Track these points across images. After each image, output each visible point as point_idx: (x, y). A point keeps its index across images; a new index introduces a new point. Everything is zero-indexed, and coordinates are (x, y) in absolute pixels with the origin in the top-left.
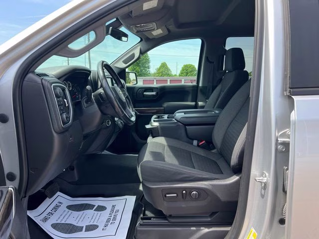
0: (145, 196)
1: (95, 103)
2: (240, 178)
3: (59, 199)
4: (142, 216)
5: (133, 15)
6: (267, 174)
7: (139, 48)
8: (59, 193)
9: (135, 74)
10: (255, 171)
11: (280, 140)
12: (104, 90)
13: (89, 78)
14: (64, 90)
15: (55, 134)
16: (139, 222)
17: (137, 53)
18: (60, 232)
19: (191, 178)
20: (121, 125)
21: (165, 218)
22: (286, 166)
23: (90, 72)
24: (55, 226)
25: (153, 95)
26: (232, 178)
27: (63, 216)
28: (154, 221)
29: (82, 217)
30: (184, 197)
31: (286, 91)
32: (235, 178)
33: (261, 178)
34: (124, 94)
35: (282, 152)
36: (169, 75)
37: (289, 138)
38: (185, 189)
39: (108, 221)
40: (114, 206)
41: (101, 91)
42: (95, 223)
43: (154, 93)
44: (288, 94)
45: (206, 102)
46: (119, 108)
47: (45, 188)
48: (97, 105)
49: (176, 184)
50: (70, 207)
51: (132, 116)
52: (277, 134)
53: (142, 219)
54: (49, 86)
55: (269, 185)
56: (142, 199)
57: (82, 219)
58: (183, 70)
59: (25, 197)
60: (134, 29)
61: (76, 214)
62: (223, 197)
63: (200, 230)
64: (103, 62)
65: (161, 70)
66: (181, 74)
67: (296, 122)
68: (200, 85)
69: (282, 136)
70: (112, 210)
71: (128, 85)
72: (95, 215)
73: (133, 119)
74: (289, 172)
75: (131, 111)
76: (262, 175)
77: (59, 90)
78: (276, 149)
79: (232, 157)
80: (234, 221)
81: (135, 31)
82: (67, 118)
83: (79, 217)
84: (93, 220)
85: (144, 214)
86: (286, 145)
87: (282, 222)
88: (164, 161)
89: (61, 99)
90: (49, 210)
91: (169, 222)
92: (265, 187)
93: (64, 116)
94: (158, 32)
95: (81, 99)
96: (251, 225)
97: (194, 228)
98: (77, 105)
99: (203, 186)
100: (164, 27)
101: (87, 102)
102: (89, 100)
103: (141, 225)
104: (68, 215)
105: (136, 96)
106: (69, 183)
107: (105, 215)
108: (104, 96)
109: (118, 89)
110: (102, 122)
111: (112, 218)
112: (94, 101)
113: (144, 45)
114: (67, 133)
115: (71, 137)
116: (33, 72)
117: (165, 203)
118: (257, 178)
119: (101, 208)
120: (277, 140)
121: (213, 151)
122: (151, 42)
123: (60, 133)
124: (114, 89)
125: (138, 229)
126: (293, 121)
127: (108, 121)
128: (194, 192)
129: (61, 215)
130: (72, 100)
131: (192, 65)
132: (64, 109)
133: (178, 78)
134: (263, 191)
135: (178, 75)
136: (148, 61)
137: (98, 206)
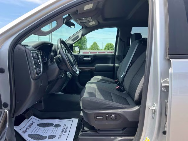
0: (84, 118)
1: (56, 63)
2: (140, 107)
3: (33, 120)
4: (82, 130)
5: (79, 12)
6: (156, 105)
7: (81, 32)
8: (32, 117)
9: (79, 47)
10: (148, 103)
11: (163, 85)
12: (61, 55)
13: (52, 49)
14: (38, 55)
15: (32, 80)
16: (81, 133)
17: (80, 35)
18: (33, 139)
19: (111, 107)
20: (70, 77)
21: (96, 131)
22: (167, 100)
23: (53, 45)
24: (30, 136)
25: (89, 60)
26: (135, 107)
27: (35, 130)
28: (89, 133)
29: (46, 131)
30: (107, 119)
31: (166, 56)
32: (137, 108)
33: (152, 107)
34: (73, 58)
35: (164, 92)
36: (98, 49)
37: (168, 83)
38: (107, 113)
39: (62, 133)
40: (65, 125)
41: (59, 56)
42: (54, 134)
43: (90, 59)
44: (168, 58)
45: (120, 64)
46: (69, 66)
47: (24, 113)
48: (57, 64)
49: (102, 111)
50: (39, 125)
51: (77, 71)
52: (161, 81)
53: (82, 132)
54: (29, 52)
55: (157, 112)
56: (82, 120)
57: (46, 132)
58: (106, 46)
59: (13, 117)
60: (79, 21)
61: (42, 129)
62: (130, 119)
63: (117, 138)
64: (61, 39)
65: (93, 46)
66: (105, 49)
67: (173, 74)
68: (117, 54)
69: (164, 82)
70: (64, 127)
71: (74, 54)
72: (54, 130)
73: (78, 73)
74: (168, 103)
75: (76, 68)
76: (153, 105)
77: (35, 55)
78: (161, 90)
79: (135, 95)
80: (136, 133)
81: (79, 22)
82: (39, 71)
83: (44, 131)
84: (53, 133)
85: (83, 129)
86: (167, 87)
87: (165, 133)
88: (96, 97)
89: (36, 60)
90: (26, 126)
91: (98, 133)
92: (154, 112)
93: (38, 69)
94: (92, 23)
95: (48, 60)
96: (146, 135)
97: (113, 137)
98: (45, 64)
99: (118, 112)
100: (96, 20)
101: (51, 62)
102: (52, 61)
103: (81, 135)
104: (38, 129)
105: (79, 60)
106: (39, 110)
107: (60, 129)
108: (61, 59)
109: (69, 55)
110: (59, 74)
111: (64, 131)
112: (55, 62)
113: (84, 31)
114: (39, 80)
115: (41, 82)
116: (20, 44)
117: (96, 122)
118: (150, 107)
119: (58, 126)
120: (161, 85)
121: (124, 92)
122: (88, 29)
123: (35, 80)
124: (67, 55)
125: (80, 137)
126: (170, 73)
127: (63, 74)
128: (113, 116)
129: (34, 129)
130: (42, 61)
131: (111, 44)
132: (38, 66)
133: (103, 51)
134: (153, 114)
135: (103, 49)
136: (85, 41)
137: (56, 124)
